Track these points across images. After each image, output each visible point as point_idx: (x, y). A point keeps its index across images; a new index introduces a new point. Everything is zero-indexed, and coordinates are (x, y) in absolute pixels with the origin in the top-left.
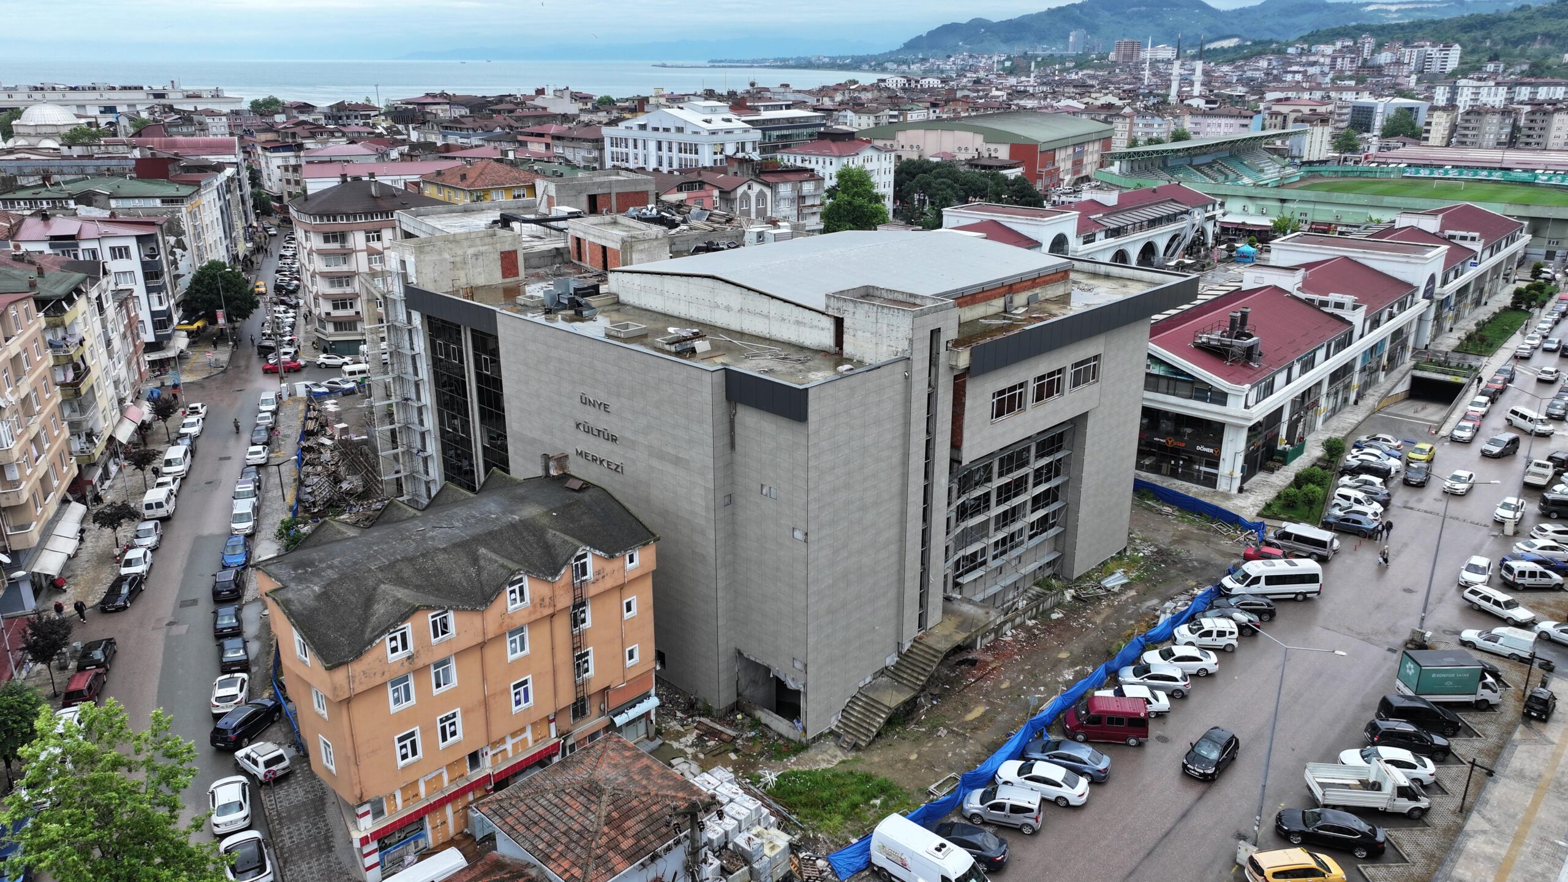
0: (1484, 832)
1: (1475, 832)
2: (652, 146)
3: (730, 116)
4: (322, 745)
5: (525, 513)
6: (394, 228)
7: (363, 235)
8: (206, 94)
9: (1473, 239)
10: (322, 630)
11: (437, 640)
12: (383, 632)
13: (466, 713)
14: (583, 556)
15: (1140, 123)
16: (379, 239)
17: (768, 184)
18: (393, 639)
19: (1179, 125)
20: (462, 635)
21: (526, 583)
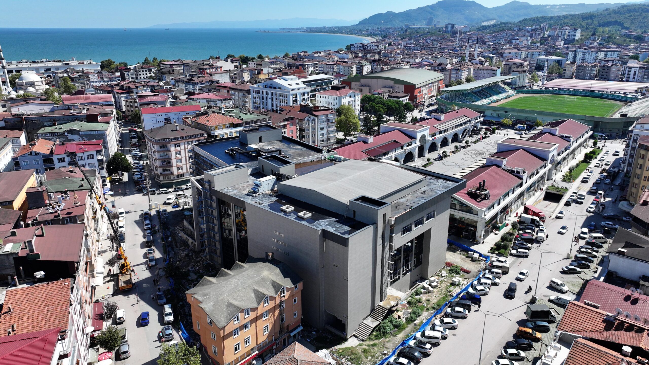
2: (269, 94)
3: (298, 82)
4: (213, 348)
5: (264, 274)
6: (184, 143)
7: (174, 145)
8: (86, 62)
9: (569, 137)
10: (216, 316)
11: (246, 317)
12: (233, 316)
13: (252, 336)
14: (284, 288)
15: (454, 72)
16: (179, 146)
17: (316, 116)
18: (235, 318)
19: (469, 73)
20: (252, 315)
21: (268, 298)
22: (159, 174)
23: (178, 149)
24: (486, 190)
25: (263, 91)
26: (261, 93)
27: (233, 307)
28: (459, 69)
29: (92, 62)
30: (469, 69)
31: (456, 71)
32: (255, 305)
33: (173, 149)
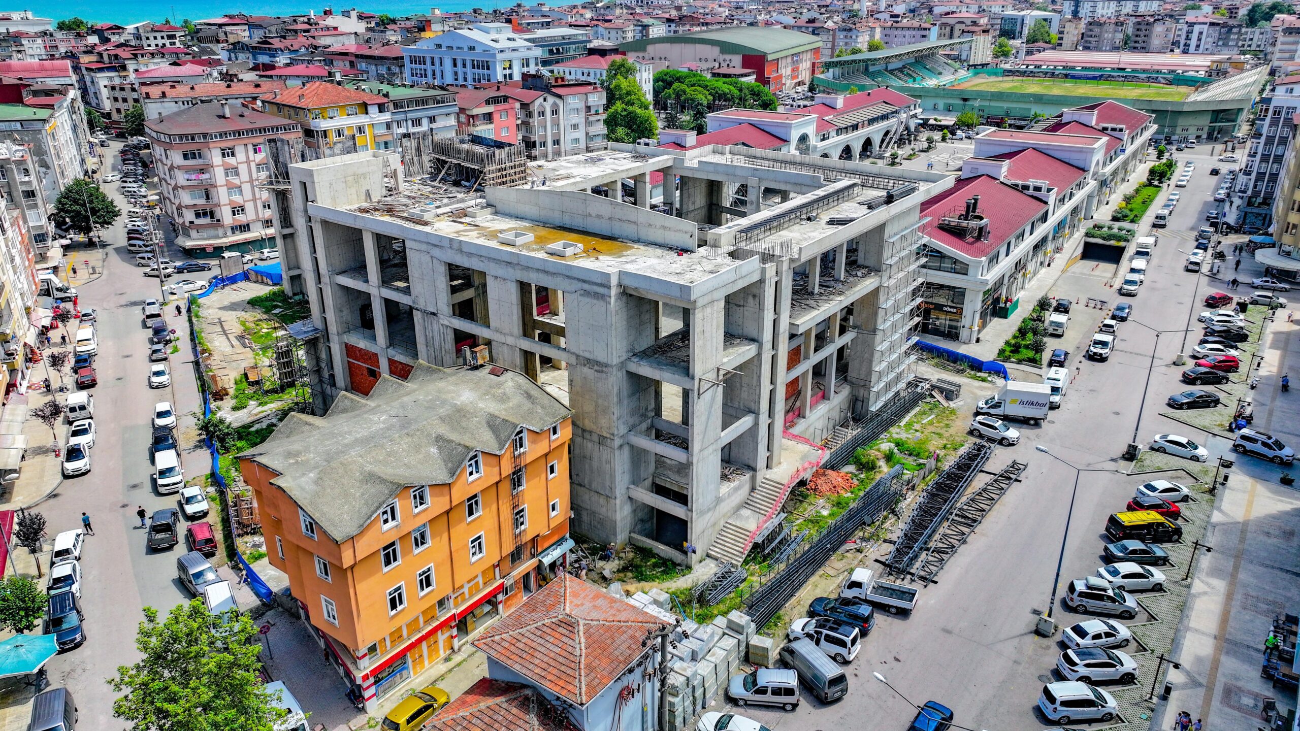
0: (1205, 593)
1: (1199, 594)
2: (448, 63)
3: (512, 35)
4: (324, 603)
5: (463, 398)
6: (246, 145)
7: (219, 152)
8: (15, 16)
9: (1121, 130)
10: (325, 510)
11: (416, 511)
12: (378, 508)
13: (437, 567)
14: (521, 432)
15: (841, 35)
16: (233, 155)
17: (560, 97)
18: (385, 512)
19: (872, 36)
20: (435, 504)
21: (480, 458)
22: (187, 224)
23: (231, 160)
24: (981, 218)
25: (432, 58)
26: (428, 62)
27: (378, 481)
28: (850, 30)
29: (30, 15)
30: (873, 29)
31: (845, 33)
32: (442, 477)
33: (216, 158)
